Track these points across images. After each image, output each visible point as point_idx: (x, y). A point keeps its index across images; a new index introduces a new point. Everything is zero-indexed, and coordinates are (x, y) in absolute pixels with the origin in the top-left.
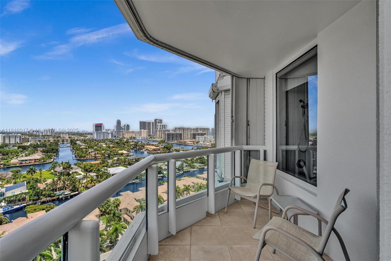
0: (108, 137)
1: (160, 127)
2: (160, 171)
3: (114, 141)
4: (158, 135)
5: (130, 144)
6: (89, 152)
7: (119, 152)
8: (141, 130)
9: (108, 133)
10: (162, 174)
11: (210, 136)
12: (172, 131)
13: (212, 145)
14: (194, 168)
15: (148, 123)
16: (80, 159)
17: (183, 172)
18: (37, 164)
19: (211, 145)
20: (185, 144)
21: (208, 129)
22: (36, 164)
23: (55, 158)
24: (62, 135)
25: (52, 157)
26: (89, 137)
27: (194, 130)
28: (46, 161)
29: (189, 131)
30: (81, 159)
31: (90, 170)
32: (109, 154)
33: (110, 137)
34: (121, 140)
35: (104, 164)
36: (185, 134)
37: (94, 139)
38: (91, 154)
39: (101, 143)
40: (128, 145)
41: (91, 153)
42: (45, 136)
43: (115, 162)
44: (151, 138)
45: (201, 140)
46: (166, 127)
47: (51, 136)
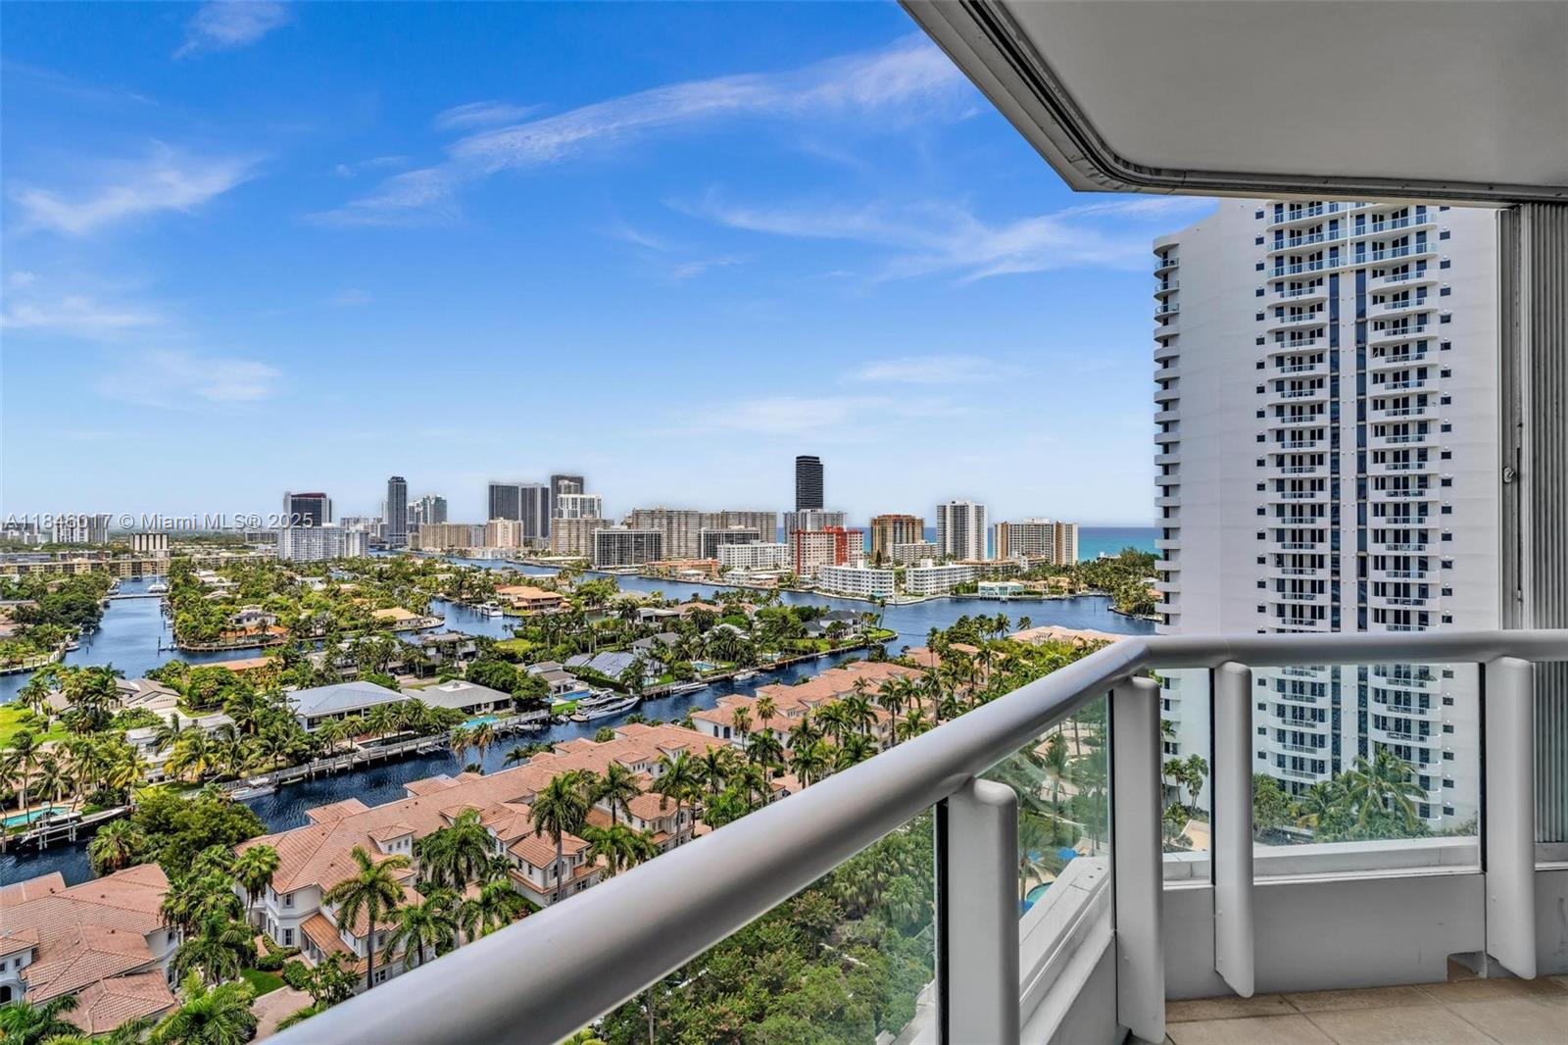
0: (347, 549)
1: (570, 508)
2: (537, 699)
3: (367, 568)
4: (561, 542)
5: (437, 578)
6: (237, 616)
7: (374, 613)
8: (492, 521)
9: (349, 534)
10: (543, 708)
11: (774, 545)
12: (622, 524)
13: (781, 580)
14: (690, 680)
15: (524, 490)
16: (191, 648)
17: (637, 698)
19: (776, 581)
20: (672, 579)
21: (769, 517)
23: (74, 645)
24: (138, 541)
25: (55, 641)
26: (260, 551)
27: (715, 522)
28: (21, 662)
29: (694, 522)
30: (198, 648)
31: (215, 698)
33: (355, 550)
34: (399, 564)
35: (290, 672)
36: (675, 535)
37: (279, 560)
38: (246, 623)
39: (308, 576)
40: (427, 584)
41: (245, 620)
42: (59, 546)
43: (338, 661)
44: (536, 554)
45: (736, 559)
46: (599, 506)
47: (89, 547)
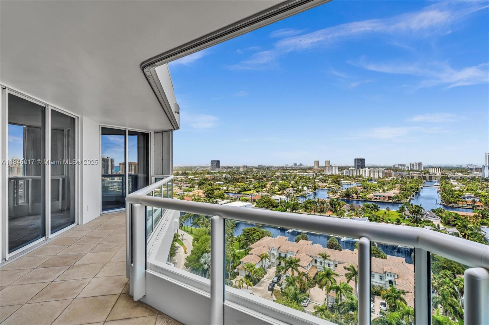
6: (463, 196)
16: (447, 205)
18: (391, 203)
22: (389, 203)
24: (431, 170)
25: (408, 196)
26: (475, 174)
28: (400, 201)
30: (449, 205)
31: (453, 223)
38: (467, 199)
42: (410, 171)
47: (418, 171)
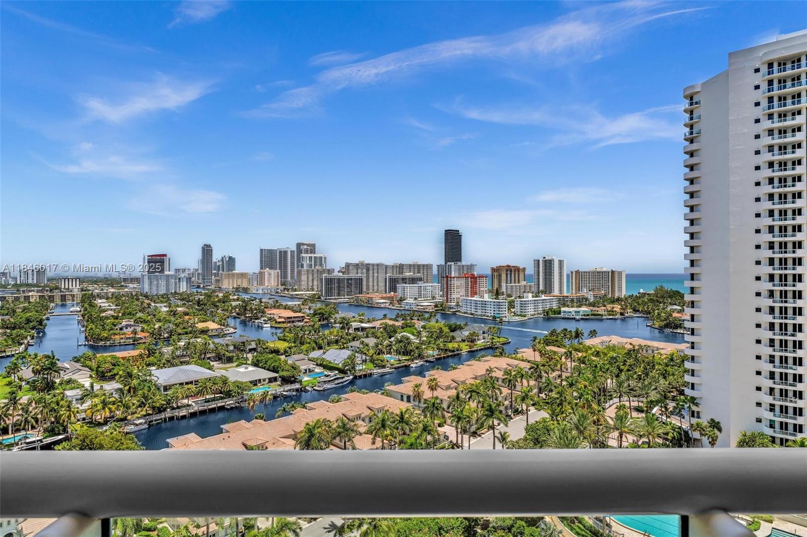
0: (179, 287)
1: (308, 262)
2: (293, 377)
3: (191, 298)
4: (303, 283)
5: (231, 305)
6: (120, 326)
7: (197, 325)
9: (179, 279)
11: (432, 284)
13: (436, 306)
14: (384, 366)
15: (281, 252)
19: (433, 307)
20: (370, 305)
21: (428, 267)
23: (32, 342)
24: (63, 283)
25: (22, 339)
26: (131, 288)
27: (395, 270)
29: (382, 271)
30: (99, 344)
31: (111, 373)
32: (171, 331)
33: (183, 287)
34: (208, 296)
35: (151, 359)
36: (371, 279)
37: (141, 294)
38: (125, 330)
39: (158, 303)
40: (226, 308)
41: (125, 328)
42: (21, 285)
43: (179, 353)
44: (288, 290)
45: (409, 293)
47: (37, 286)
